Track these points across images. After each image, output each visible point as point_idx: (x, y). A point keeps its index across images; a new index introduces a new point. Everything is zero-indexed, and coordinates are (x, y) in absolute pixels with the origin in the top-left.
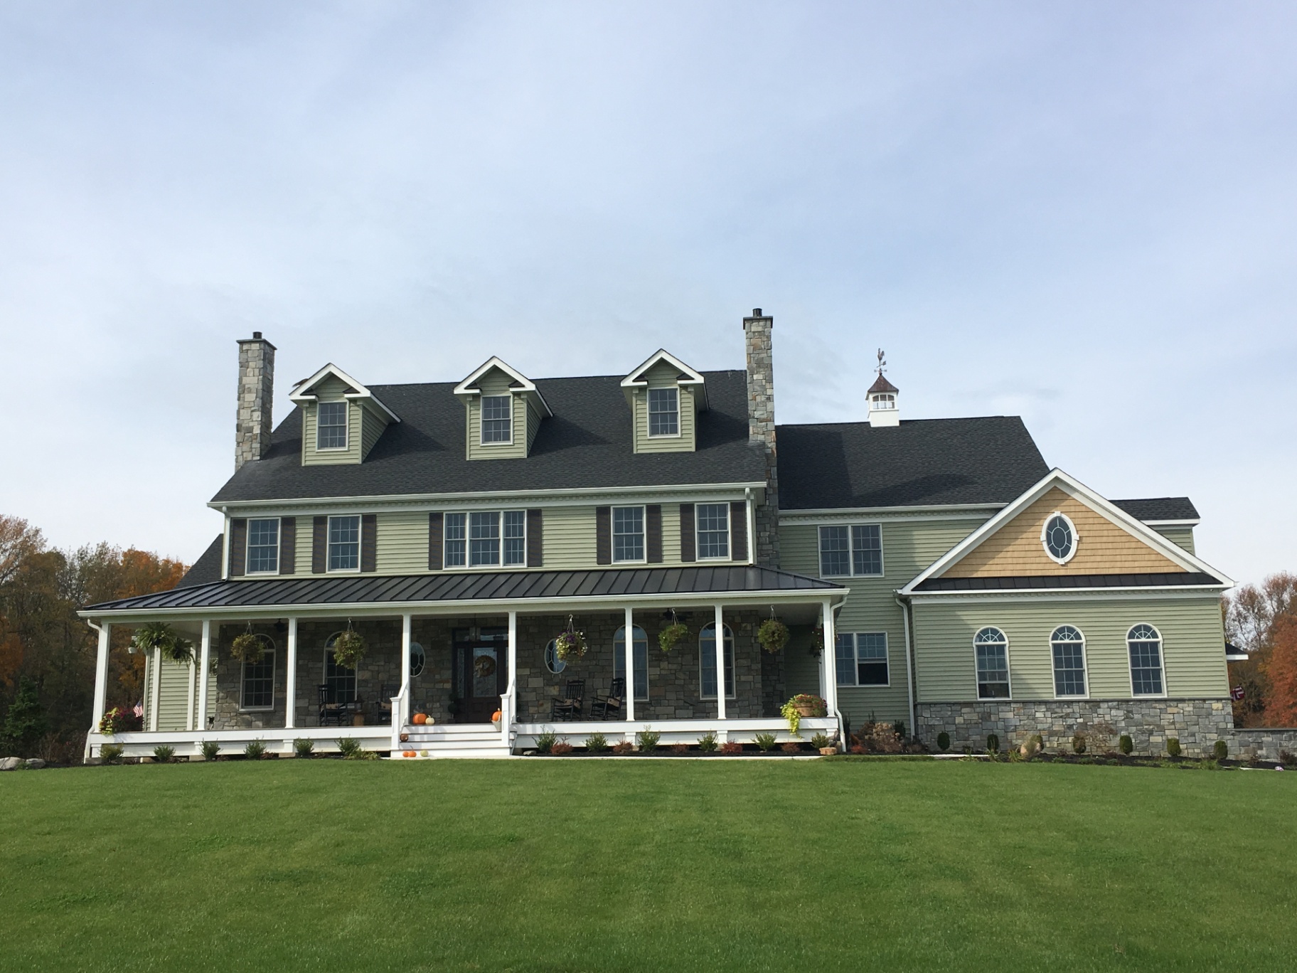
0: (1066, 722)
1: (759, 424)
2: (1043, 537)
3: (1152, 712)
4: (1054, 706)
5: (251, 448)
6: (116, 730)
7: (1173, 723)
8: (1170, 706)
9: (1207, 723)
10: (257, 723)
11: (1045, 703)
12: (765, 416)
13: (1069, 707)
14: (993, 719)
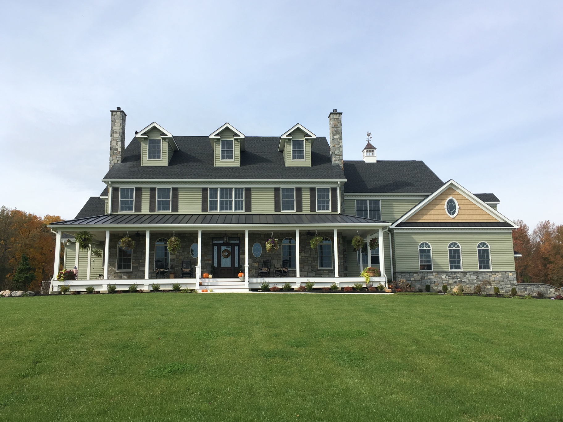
0: (454, 280)
1: (337, 156)
2: (446, 207)
3: (486, 276)
4: (449, 274)
5: (117, 157)
6: (65, 279)
7: (494, 281)
8: (493, 274)
9: (507, 281)
10: (124, 277)
11: (446, 272)
12: (339, 154)
13: (455, 274)
14: (426, 279)
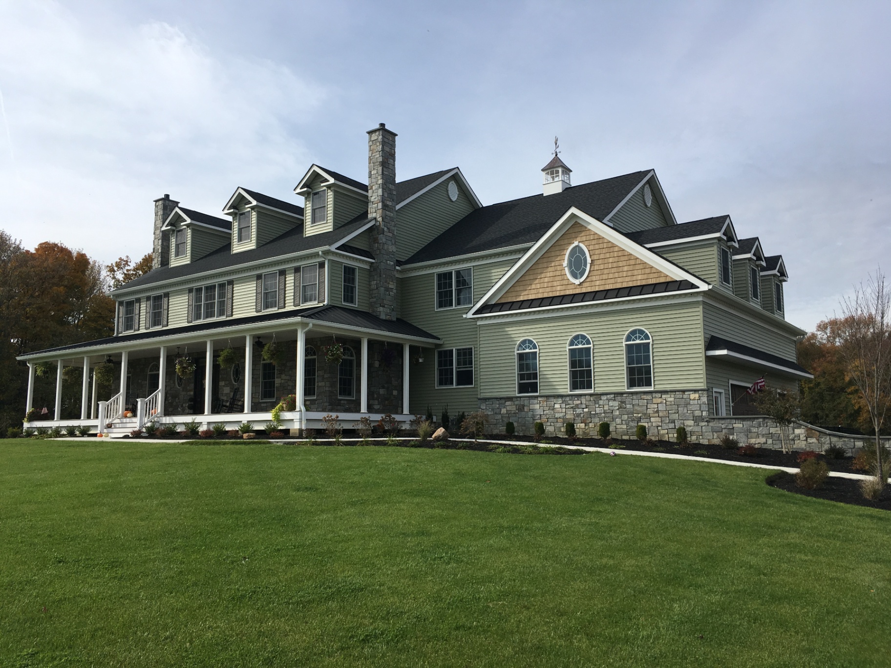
0: (576, 411)
1: (372, 205)
2: (565, 263)
3: (641, 402)
4: (568, 399)
5: (158, 261)
7: (658, 412)
8: (656, 397)
9: (686, 411)
11: (561, 396)
12: (377, 199)
13: (578, 400)
14: (526, 410)
